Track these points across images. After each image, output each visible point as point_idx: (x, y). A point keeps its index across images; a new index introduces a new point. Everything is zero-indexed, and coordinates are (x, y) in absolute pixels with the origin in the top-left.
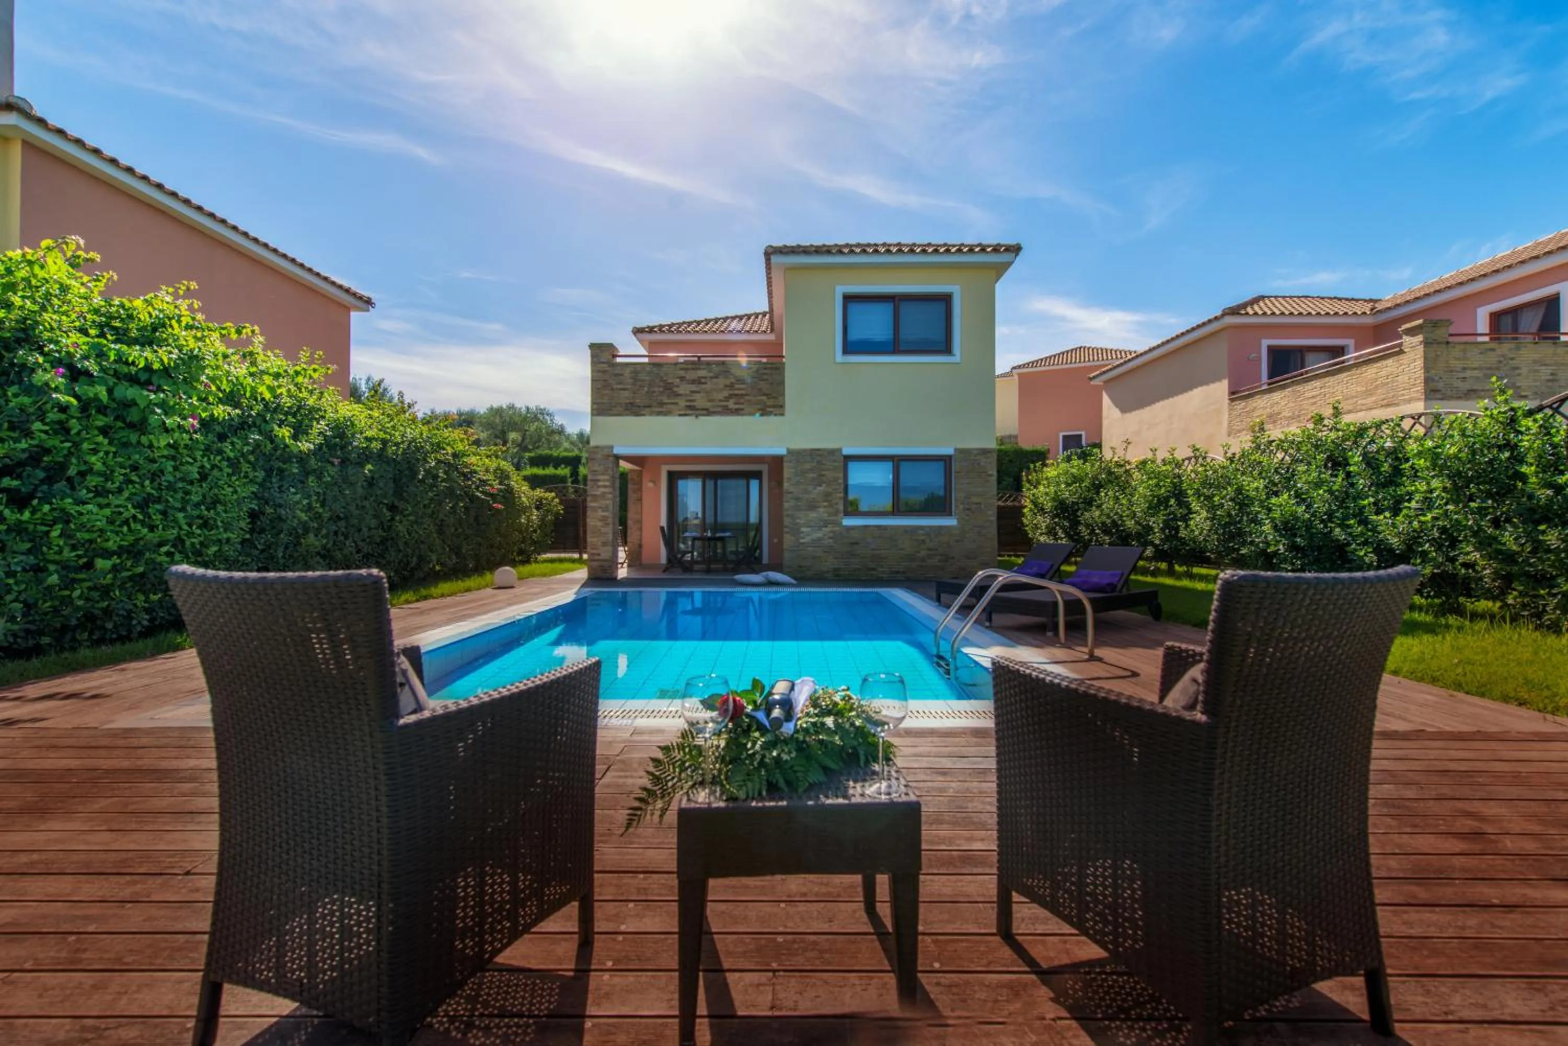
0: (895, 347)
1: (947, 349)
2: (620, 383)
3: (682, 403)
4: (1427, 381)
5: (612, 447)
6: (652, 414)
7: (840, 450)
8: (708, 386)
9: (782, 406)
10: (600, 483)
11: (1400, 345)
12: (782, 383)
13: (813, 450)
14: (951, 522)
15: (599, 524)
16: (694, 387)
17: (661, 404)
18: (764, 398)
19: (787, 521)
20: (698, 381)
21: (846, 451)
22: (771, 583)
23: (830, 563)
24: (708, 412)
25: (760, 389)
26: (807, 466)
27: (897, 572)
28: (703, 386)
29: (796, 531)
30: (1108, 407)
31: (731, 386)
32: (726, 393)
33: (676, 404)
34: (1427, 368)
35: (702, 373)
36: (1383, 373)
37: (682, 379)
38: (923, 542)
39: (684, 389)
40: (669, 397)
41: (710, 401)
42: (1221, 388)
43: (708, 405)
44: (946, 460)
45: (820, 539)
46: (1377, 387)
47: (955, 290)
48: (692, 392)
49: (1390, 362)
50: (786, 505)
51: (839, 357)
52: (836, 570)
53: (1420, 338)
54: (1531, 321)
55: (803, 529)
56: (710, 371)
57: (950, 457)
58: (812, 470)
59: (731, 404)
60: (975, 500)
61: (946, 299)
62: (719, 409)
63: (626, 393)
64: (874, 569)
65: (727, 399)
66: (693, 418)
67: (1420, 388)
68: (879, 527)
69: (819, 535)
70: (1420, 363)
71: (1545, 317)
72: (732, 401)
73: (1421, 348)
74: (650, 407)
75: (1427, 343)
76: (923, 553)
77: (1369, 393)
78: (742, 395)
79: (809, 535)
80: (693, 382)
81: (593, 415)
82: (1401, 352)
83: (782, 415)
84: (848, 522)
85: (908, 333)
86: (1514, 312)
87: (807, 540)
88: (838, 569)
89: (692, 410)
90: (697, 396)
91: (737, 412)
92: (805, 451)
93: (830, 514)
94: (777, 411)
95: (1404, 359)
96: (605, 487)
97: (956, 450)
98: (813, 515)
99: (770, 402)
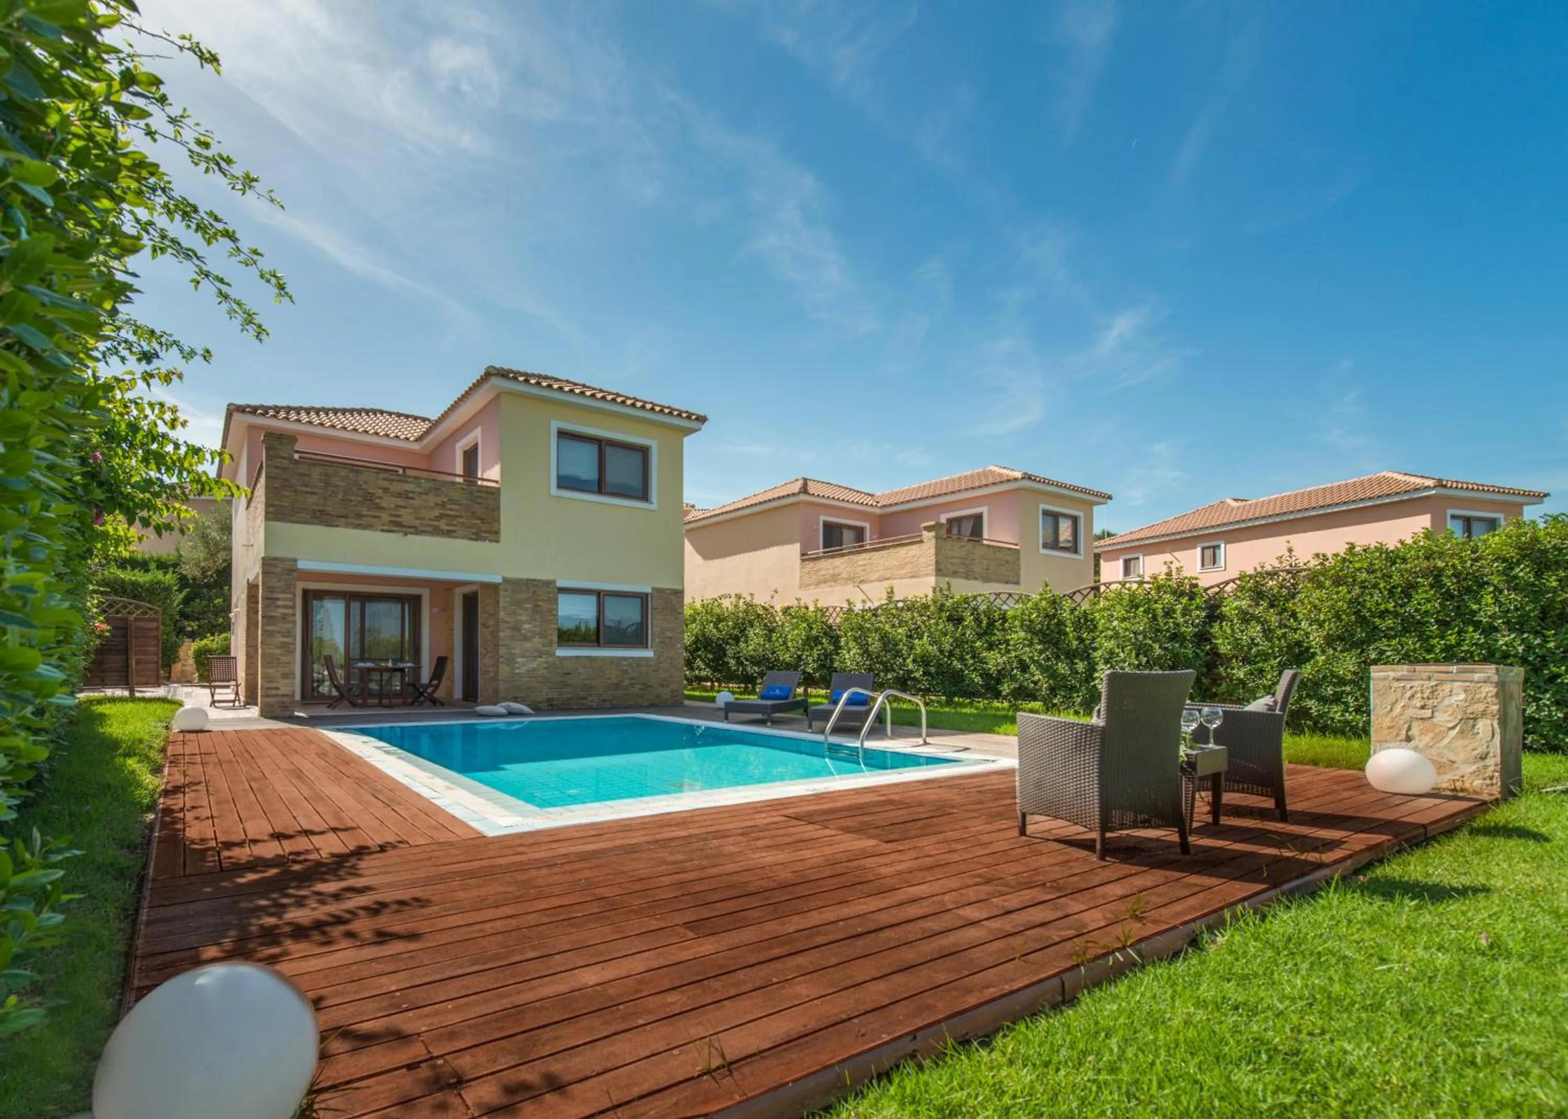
0: (600, 487)
1: (644, 496)
2: (307, 486)
3: (386, 517)
4: (937, 563)
5: (295, 561)
6: (347, 526)
7: (554, 582)
8: (417, 502)
9: (497, 533)
10: (279, 603)
11: (921, 536)
12: (497, 509)
13: (528, 581)
14: (648, 653)
15: (278, 651)
16: (400, 502)
17: (360, 516)
18: (478, 522)
19: (502, 651)
20: (405, 495)
21: (560, 583)
22: (511, 714)
23: (545, 693)
24: (417, 531)
25: (474, 512)
26: (523, 596)
27: (604, 701)
28: (411, 501)
29: (511, 661)
30: (690, 554)
31: (443, 505)
32: (437, 512)
33: (378, 517)
34: (937, 554)
35: (410, 487)
36: (910, 554)
37: (385, 490)
38: (626, 672)
39: (387, 502)
40: (369, 509)
41: (417, 518)
42: (794, 549)
43: (418, 522)
44: (643, 598)
45: (534, 670)
46: (906, 563)
47: (653, 444)
48: (397, 506)
49: (914, 547)
50: (502, 634)
51: (554, 490)
52: (549, 700)
53: (933, 534)
54: (967, 528)
55: (519, 660)
56: (419, 485)
57: (647, 595)
58: (528, 600)
59: (443, 525)
60: (668, 634)
61: (644, 451)
62: (430, 529)
63: (314, 499)
64: (585, 698)
65: (439, 518)
66: (401, 535)
67: (933, 567)
68: (589, 658)
69: (534, 665)
70: (933, 551)
71: (974, 527)
72: (443, 521)
73: (934, 541)
74: (346, 517)
75: (937, 538)
76: (627, 682)
77: (901, 567)
78: (455, 516)
79: (523, 665)
80: (399, 495)
81: (267, 518)
82: (921, 541)
83: (497, 541)
84: (561, 652)
85: (611, 477)
86: (959, 520)
87: (523, 670)
88: (552, 699)
89: (397, 526)
90: (403, 512)
91: (449, 534)
92: (522, 580)
93: (544, 645)
94: (491, 536)
95: (924, 547)
96: (285, 607)
97: (653, 589)
98: (528, 645)
99: (485, 527)
